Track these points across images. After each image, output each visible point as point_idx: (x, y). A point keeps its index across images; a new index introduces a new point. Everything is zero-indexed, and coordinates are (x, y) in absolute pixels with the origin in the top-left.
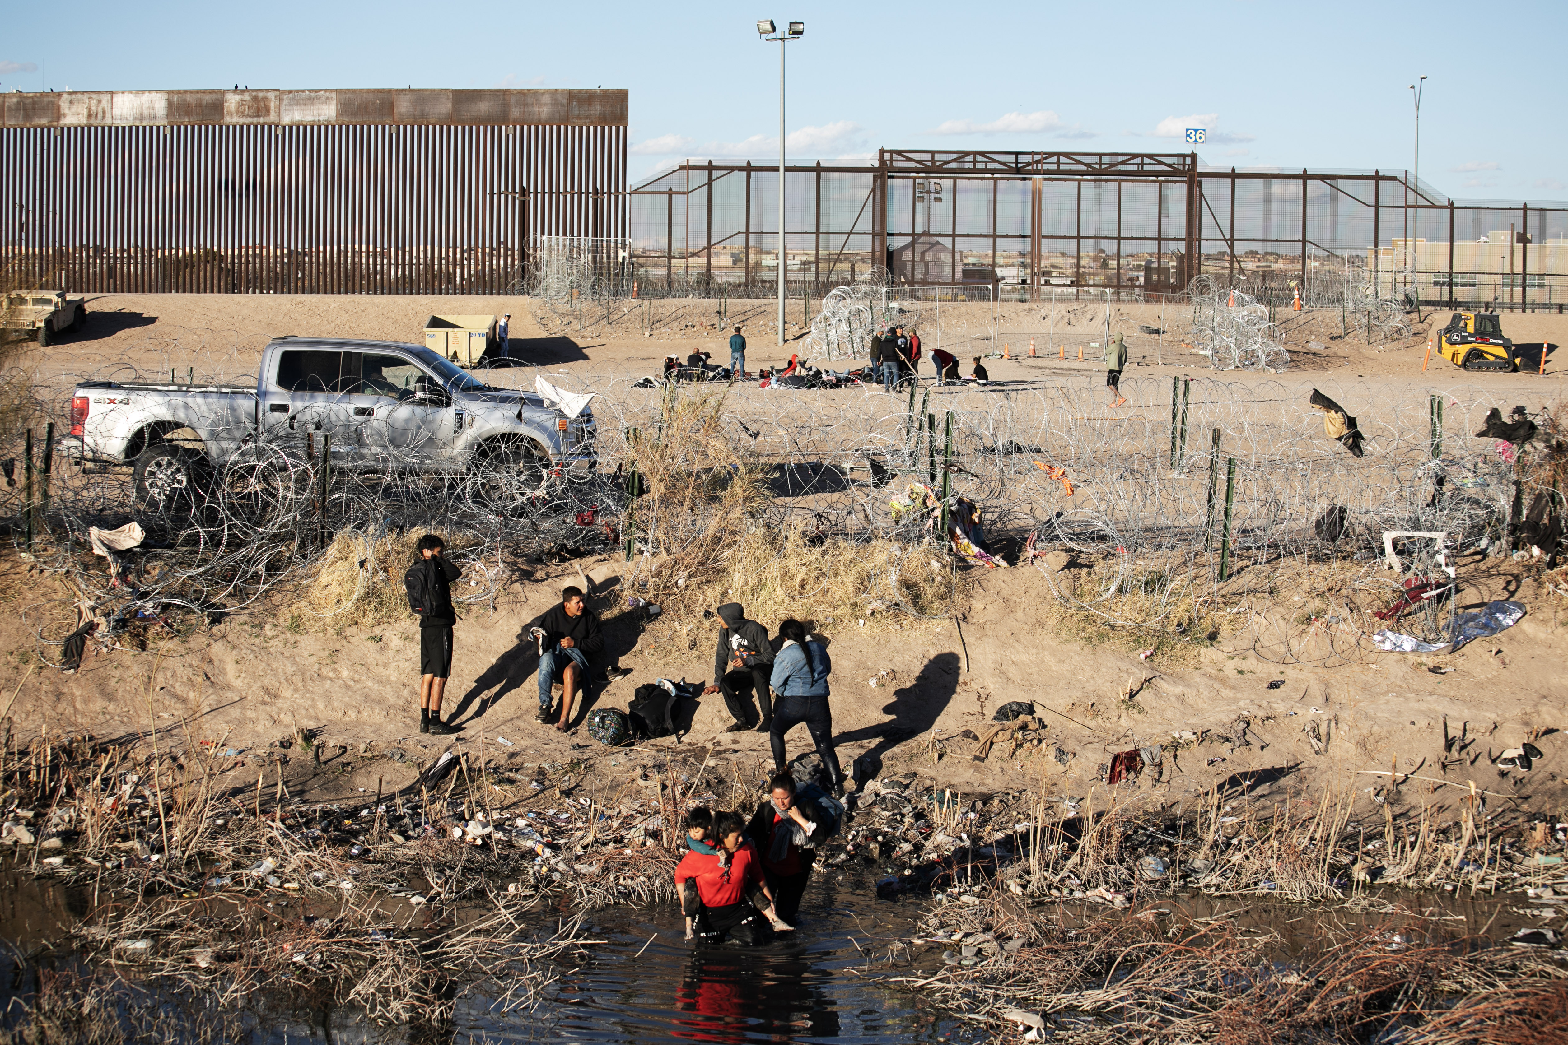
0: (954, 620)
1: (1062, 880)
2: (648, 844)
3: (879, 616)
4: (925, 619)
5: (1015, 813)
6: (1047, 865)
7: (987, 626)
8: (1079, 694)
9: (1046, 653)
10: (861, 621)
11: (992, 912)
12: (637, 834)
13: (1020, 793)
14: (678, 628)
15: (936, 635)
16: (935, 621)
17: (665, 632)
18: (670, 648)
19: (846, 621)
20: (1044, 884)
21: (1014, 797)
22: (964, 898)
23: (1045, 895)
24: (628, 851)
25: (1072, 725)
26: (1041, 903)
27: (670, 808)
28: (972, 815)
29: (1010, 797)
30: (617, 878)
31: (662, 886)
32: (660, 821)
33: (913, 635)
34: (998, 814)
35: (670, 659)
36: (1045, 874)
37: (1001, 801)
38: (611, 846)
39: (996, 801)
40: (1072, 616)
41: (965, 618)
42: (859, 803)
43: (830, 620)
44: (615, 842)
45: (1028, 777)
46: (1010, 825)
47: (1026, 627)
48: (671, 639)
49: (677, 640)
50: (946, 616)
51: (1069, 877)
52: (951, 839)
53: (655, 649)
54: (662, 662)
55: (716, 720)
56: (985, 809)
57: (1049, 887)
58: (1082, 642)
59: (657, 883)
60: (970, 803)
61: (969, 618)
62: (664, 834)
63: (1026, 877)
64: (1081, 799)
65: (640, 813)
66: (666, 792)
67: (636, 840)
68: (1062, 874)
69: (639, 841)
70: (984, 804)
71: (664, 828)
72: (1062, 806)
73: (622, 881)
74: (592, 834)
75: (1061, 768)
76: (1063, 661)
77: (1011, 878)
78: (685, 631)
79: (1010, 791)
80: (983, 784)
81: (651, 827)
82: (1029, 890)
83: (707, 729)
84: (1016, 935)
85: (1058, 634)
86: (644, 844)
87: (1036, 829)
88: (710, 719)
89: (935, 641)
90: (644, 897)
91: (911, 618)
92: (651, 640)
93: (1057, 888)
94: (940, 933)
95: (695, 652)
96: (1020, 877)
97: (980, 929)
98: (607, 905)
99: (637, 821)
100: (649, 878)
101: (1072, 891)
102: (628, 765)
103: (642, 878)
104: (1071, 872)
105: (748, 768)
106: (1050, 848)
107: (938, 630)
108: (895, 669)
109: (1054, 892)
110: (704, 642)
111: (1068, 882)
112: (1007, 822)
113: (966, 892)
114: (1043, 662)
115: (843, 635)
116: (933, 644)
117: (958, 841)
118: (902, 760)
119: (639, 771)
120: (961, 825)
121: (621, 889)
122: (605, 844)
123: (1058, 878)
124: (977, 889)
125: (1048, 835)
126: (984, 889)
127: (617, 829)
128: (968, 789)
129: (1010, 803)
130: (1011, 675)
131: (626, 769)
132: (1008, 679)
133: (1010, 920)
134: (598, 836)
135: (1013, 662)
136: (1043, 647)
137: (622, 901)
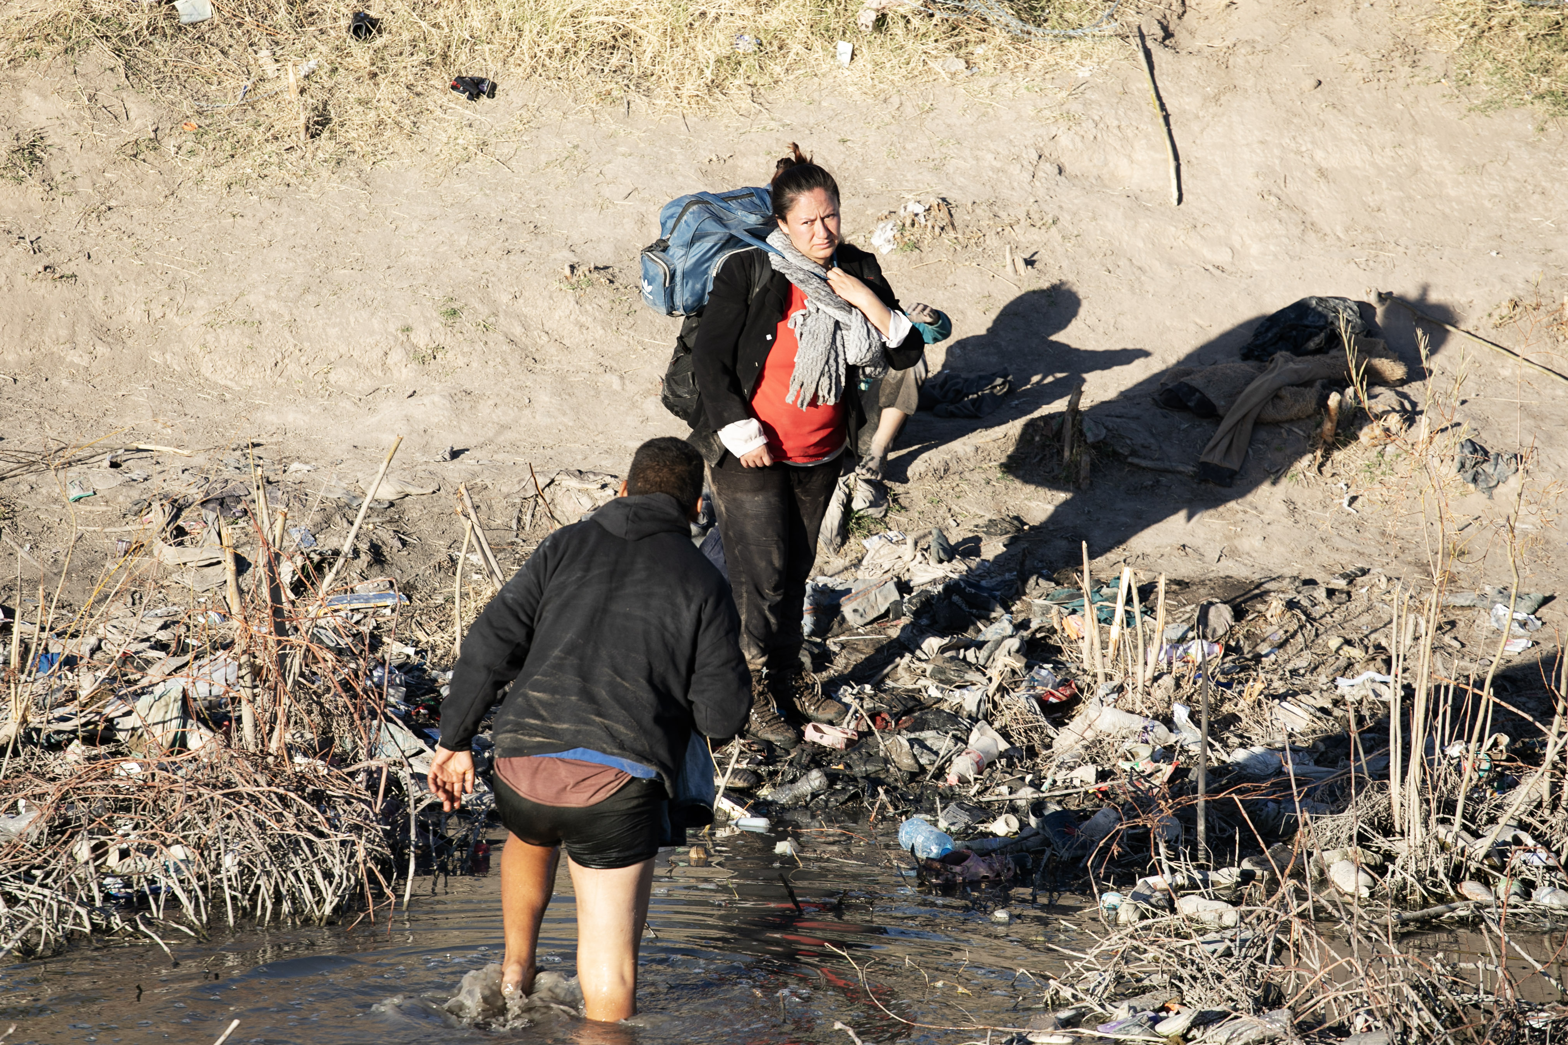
0: (1135, 41)
1: (1500, 852)
2: (193, 742)
3: (898, 29)
4: (1043, 39)
5: (1334, 642)
6: (1449, 806)
7: (1238, 61)
8: (1534, 272)
9: (1425, 142)
10: (844, 48)
11: (1280, 948)
12: (156, 715)
13: (1351, 579)
14: (270, 68)
15: (1078, 89)
16: (1073, 46)
17: (230, 83)
18: (244, 131)
19: (796, 47)
20: (1439, 864)
21: (1331, 593)
22: (1188, 905)
23: (1442, 899)
24: (131, 767)
25: (1508, 368)
26: (1427, 925)
27: (263, 629)
28: (1196, 650)
29: (1320, 594)
30: (100, 850)
31: (246, 871)
32: (232, 673)
33: (1005, 90)
34: (1282, 645)
35: (246, 165)
36: (1442, 830)
37: (1291, 605)
38: (76, 751)
39: (1275, 606)
40: (1507, 26)
41: (1168, 34)
42: (847, 610)
43: (747, 45)
44: (89, 740)
45: (1371, 532)
46: (1322, 679)
47: (1360, 61)
48: (249, 103)
49: (268, 106)
50: (1109, 28)
51: (1517, 841)
52: (1138, 723)
53: (200, 133)
54: (223, 175)
55: (396, 356)
56: (1241, 630)
57: (1456, 874)
58: (1541, 108)
59: (229, 862)
60: (1192, 611)
61: (1181, 36)
62: (246, 712)
63: (1380, 841)
64: (1547, 600)
65: (162, 646)
66: (247, 580)
67: (158, 730)
68: (1493, 835)
69: (164, 736)
70: (1239, 614)
71: (245, 694)
72: (1486, 623)
73: (113, 860)
74: (15, 716)
75: (1476, 498)
76: (1481, 169)
77: (1334, 843)
78: (292, 78)
79: (1319, 577)
80: (1233, 553)
81: (200, 691)
82: (1388, 883)
83: (367, 384)
84: (1359, 1023)
85: (1464, 82)
86: (180, 743)
87: (1409, 692)
88: (378, 353)
89: (1075, 107)
90: (188, 908)
91: (1001, 38)
92: (186, 107)
93: (1481, 877)
94: (1121, 1012)
95: (326, 144)
96: (1362, 840)
97: (1246, 1003)
98: (70, 936)
99: (154, 674)
100: (201, 847)
101: (1528, 887)
102: (125, 500)
103: (178, 852)
104: (1523, 826)
105: (499, 504)
106: (1455, 749)
107: (1083, 73)
108: (951, 196)
109: (1471, 889)
110: (356, 116)
111: (1516, 859)
112: (1314, 669)
113: (1194, 886)
114: (1416, 170)
115: (787, 88)
116: (1069, 116)
117: (1161, 730)
118: (978, 477)
119: (158, 517)
120: (1168, 681)
121: (114, 885)
122: (55, 747)
123: (1481, 847)
124: (1226, 876)
125: (1445, 708)
126: (1247, 877)
127: (92, 699)
128: (1186, 569)
129: (1317, 612)
130: (1315, 214)
131: (114, 510)
132: (1308, 226)
133: (1342, 975)
134: (34, 721)
135: (1322, 172)
136: (1416, 126)
137: (117, 921)
